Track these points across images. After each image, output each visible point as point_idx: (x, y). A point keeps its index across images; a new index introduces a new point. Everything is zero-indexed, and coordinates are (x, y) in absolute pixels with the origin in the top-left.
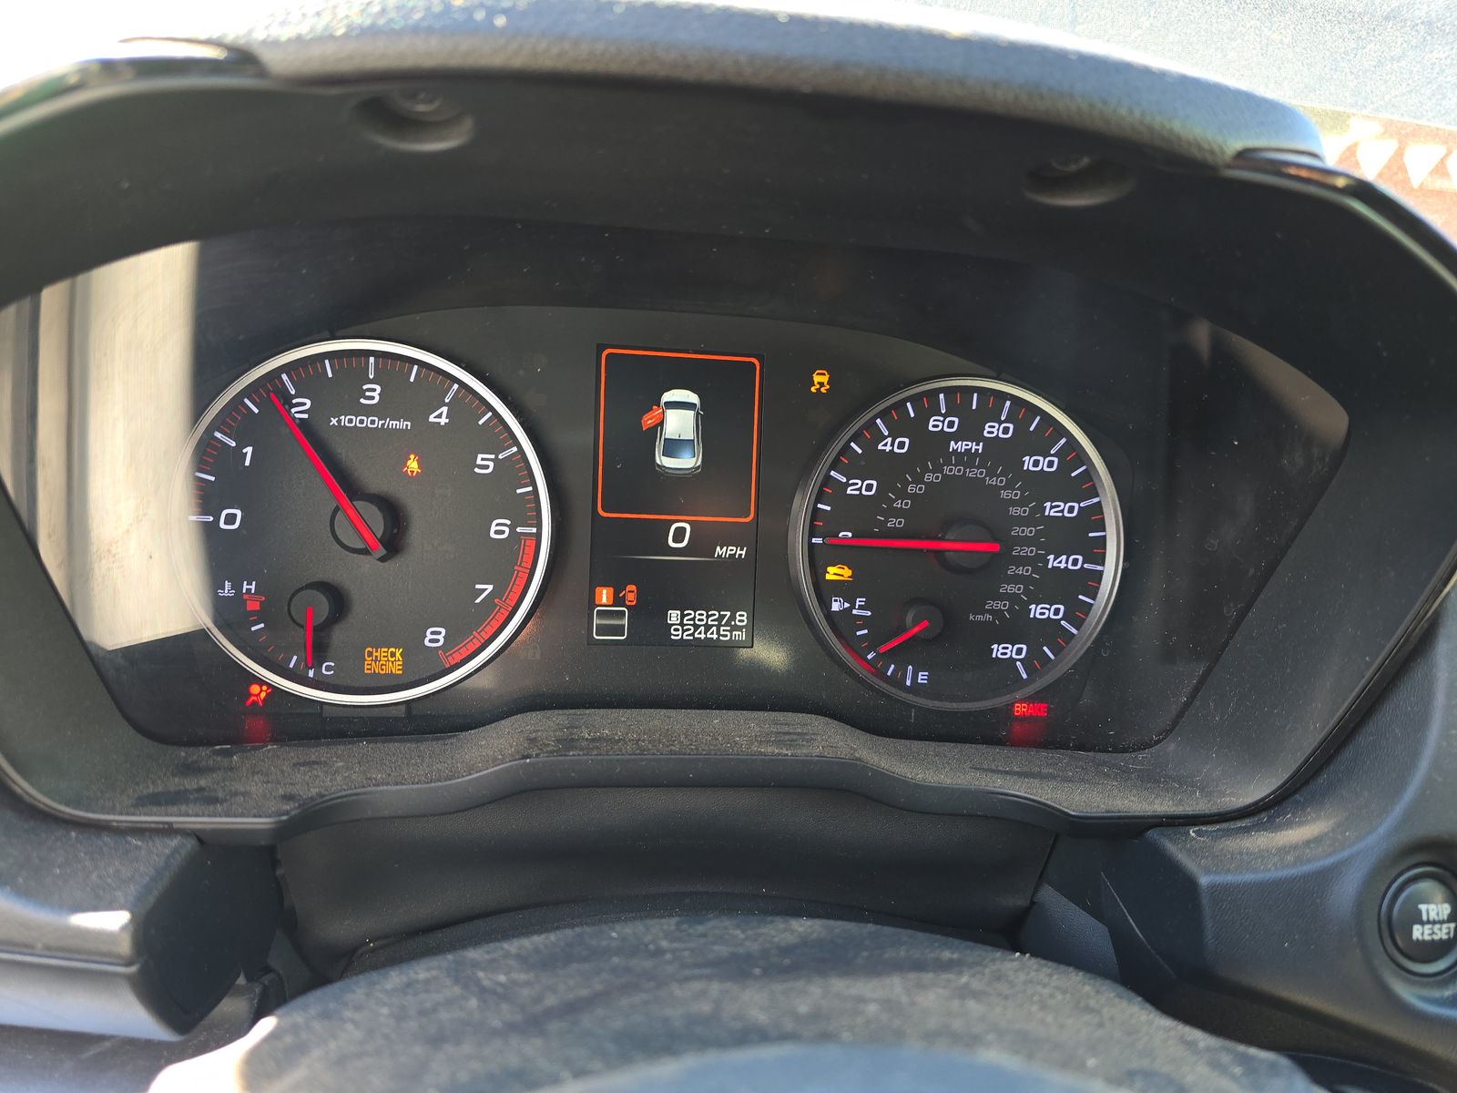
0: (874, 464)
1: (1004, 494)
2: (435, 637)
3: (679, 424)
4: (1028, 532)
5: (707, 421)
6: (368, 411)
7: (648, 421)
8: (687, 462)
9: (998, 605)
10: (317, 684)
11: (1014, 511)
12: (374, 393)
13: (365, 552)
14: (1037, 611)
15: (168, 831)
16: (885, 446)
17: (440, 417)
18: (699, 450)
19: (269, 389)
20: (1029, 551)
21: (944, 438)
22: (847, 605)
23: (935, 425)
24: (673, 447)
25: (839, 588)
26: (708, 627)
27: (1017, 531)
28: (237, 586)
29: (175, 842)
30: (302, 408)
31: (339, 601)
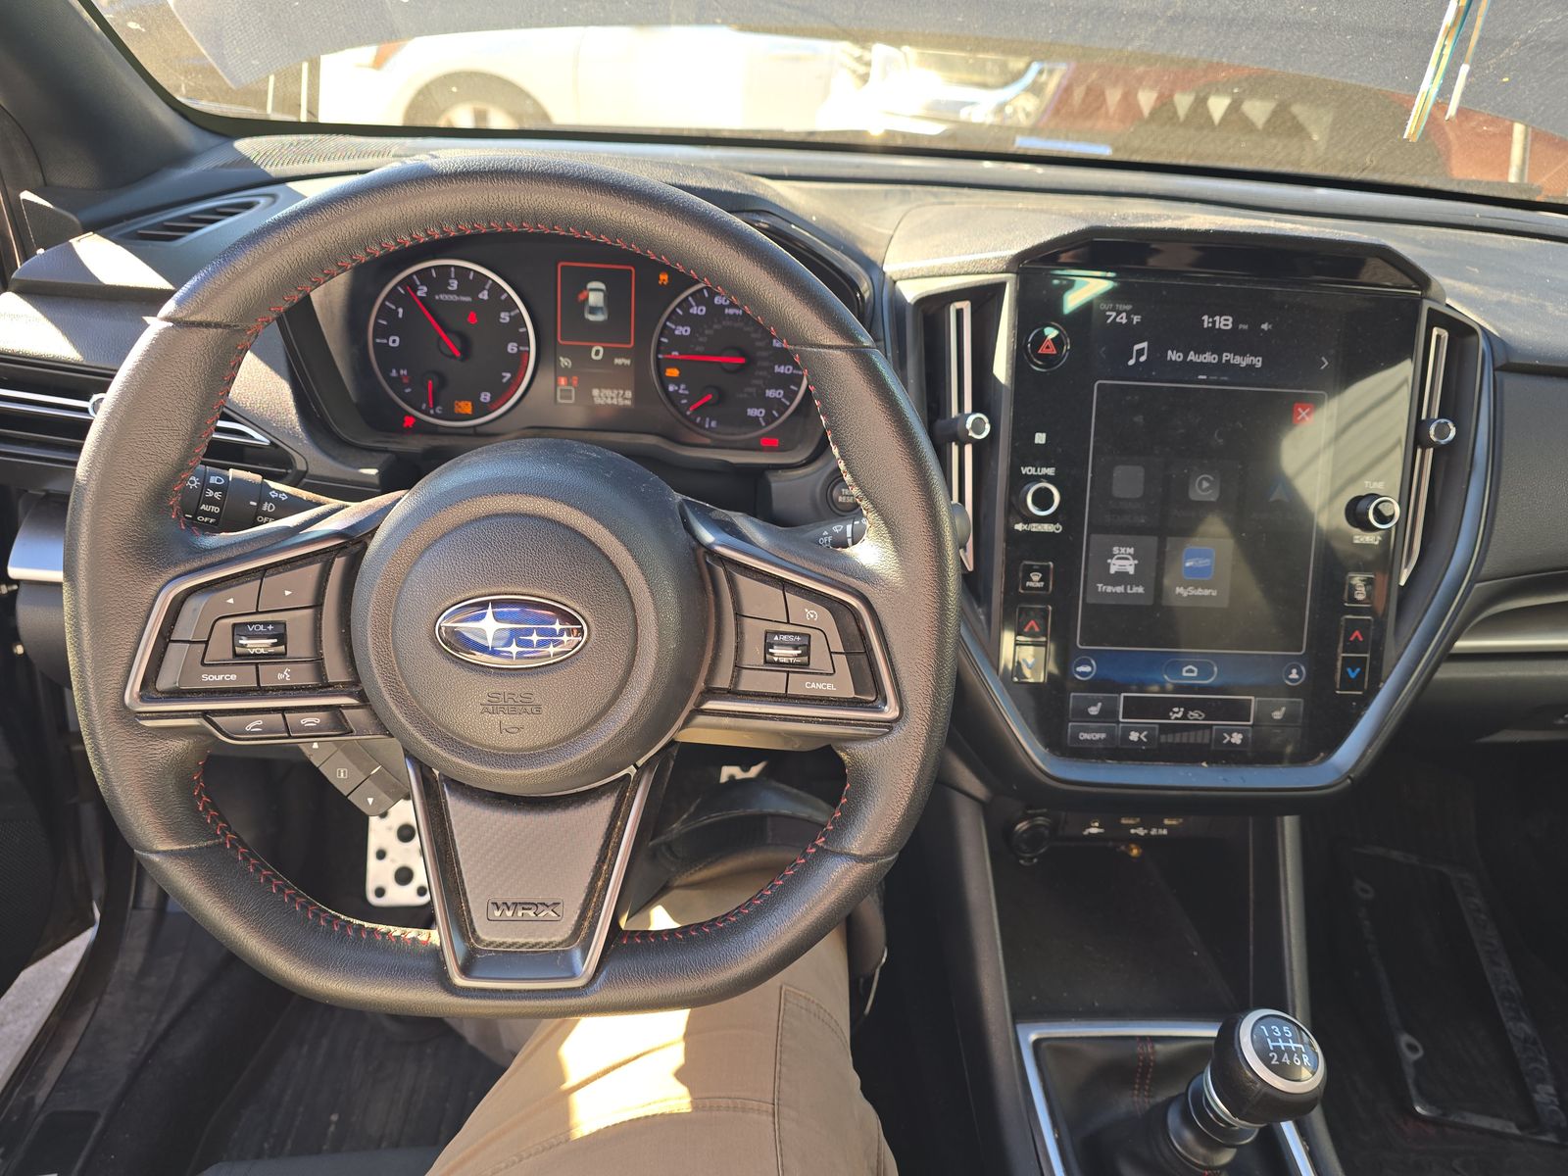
0: (688, 319)
1: (753, 336)
2: (485, 397)
3: (595, 298)
4: (764, 354)
5: (609, 297)
6: (452, 292)
7: (581, 297)
8: (600, 317)
9: (750, 390)
10: (436, 416)
11: (758, 344)
12: (454, 285)
13: (453, 357)
14: (770, 393)
15: (385, 451)
16: (694, 310)
17: (484, 295)
18: (605, 309)
19: (408, 282)
20: (766, 364)
21: (722, 307)
22: (676, 388)
23: (717, 300)
24: (594, 310)
25: (676, 381)
26: (612, 398)
27: (759, 354)
28: (398, 372)
29: (387, 455)
30: (422, 291)
31: (443, 381)
